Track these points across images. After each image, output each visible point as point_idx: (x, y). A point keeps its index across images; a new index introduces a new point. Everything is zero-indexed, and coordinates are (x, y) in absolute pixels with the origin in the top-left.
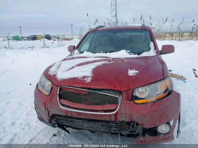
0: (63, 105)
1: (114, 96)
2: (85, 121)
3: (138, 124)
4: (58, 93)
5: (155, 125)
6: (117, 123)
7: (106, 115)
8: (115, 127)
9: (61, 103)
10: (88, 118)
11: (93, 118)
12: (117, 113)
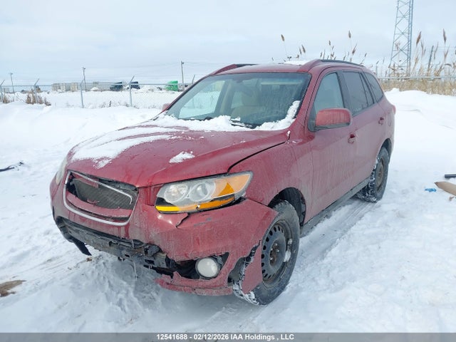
0: (69, 203)
1: (123, 193)
2: (90, 233)
3: (160, 251)
4: (66, 182)
5: (186, 255)
6: (130, 243)
7: (113, 226)
8: (128, 250)
9: (67, 199)
10: (92, 227)
11: (98, 228)
12: (128, 224)
